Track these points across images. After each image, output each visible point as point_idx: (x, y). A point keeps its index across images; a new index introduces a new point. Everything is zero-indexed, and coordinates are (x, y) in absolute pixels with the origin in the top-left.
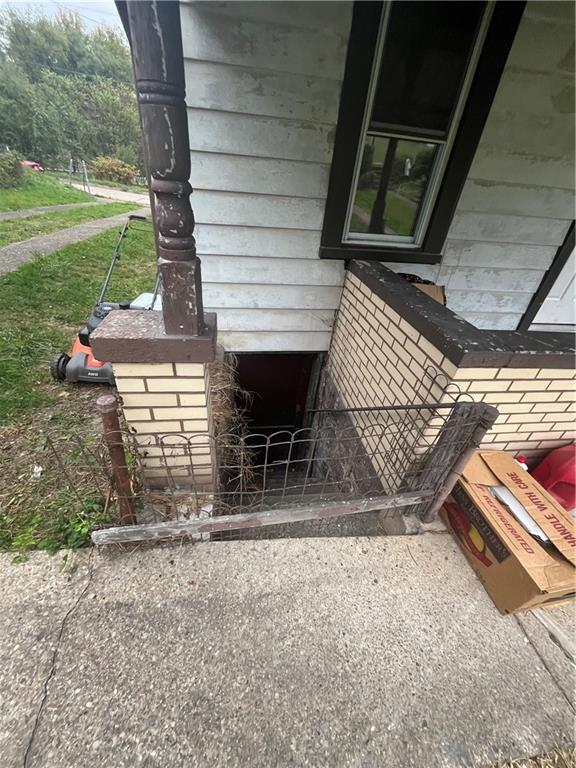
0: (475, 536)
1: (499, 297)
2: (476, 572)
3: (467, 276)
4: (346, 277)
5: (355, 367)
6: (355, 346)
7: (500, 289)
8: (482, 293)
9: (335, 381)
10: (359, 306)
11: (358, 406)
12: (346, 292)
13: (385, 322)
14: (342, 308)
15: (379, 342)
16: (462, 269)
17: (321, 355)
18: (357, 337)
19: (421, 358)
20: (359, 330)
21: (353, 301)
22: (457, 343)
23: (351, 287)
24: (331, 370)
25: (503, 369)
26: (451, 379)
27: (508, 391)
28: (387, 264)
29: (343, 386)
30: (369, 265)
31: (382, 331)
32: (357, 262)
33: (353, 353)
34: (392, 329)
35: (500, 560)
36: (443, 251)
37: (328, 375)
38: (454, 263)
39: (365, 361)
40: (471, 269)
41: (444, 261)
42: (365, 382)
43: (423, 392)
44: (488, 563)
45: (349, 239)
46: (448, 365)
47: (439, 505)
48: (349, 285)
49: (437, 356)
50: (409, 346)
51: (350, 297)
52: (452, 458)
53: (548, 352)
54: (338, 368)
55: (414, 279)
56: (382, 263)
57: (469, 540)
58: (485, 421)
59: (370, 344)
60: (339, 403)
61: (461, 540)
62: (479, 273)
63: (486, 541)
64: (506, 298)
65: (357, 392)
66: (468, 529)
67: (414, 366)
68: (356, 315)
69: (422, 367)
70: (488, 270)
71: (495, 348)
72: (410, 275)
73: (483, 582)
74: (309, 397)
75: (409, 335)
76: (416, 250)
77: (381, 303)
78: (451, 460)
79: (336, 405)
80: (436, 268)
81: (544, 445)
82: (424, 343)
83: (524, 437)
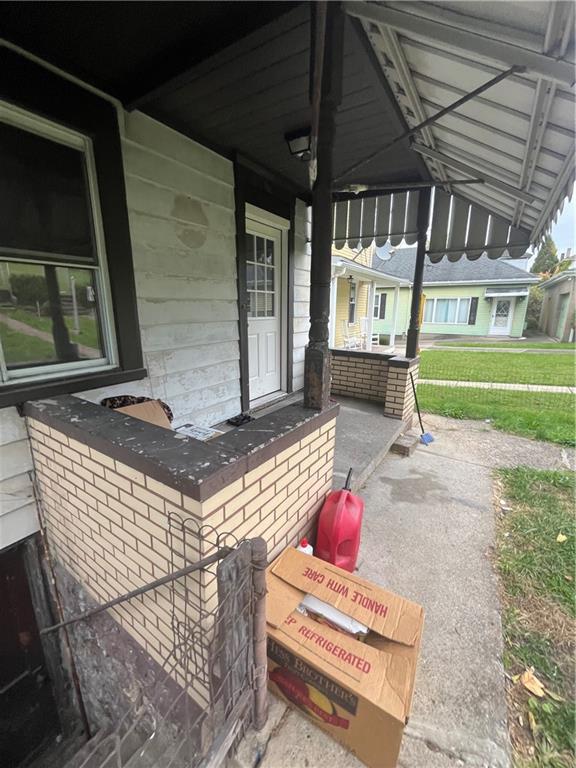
0: (317, 697)
1: (215, 389)
2: (342, 744)
3: (179, 381)
4: (27, 425)
5: (87, 539)
6: (74, 511)
7: (213, 383)
8: (201, 391)
9: (67, 567)
10: (58, 458)
11: (124, 592)
12: (35, 445)
13: (99, 470)
14: (38, 466)
15: (102, 497)
16: (172, 376)
17: (31, 542)
18: (73, 499)
19: (158, 503)
20: (72, 489)
21: (49, 453)
22: (187, 474)
23: (40, 437)
24: (57, 554)
25: (246, 476)
26: (201, 519)
27: (261, 492)
28: (81, 395)
29: (82, 572)
30: (54, 402)
31: (99, 483)
32: (34, 404)
33: (76, 521)
34: (110, 476)
35: (353, 711)
36: (144, 363)
37: (54, 564)
38: (162, 372)
39: (95, 527)
40: (181, 374)
41: (151, 373)
42: (108, 556)
43: (177, 545)
44: (345, 724)
45: (11, 379)
46: (189, 503)
47: (264, 693)
48: (35, 434)
49: (174, 495)
50: (139, 492)
51: (42, 449)
52: (247, 629)
53: (272, 440)
54: (65, 548)
55: (125, 401)
56: (75, 395)
57: (313, 706)
58: (257, 563)
59: (92, 502)
60: (85, 600)
61: (308, 712)
62: (190, 374)
63: (331, 696)
64: (221, 388)
65: (102, 573)
66: (306, 693)
67: (155, 516)
68: (60, 471)
69: (164, 514)
70: (195, 371)
71: (227, 459)
72: (119, 398)
73: (353, 752)
74: (38, 610)
75: (133, 479)
76: (114, 370)
77: (84, 448)
78: (248, 633)
79: (82, 604)
80: (145, 381)
81: (311, 513)
82: (153, 484)
83: (295, 519)
